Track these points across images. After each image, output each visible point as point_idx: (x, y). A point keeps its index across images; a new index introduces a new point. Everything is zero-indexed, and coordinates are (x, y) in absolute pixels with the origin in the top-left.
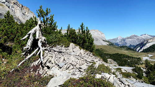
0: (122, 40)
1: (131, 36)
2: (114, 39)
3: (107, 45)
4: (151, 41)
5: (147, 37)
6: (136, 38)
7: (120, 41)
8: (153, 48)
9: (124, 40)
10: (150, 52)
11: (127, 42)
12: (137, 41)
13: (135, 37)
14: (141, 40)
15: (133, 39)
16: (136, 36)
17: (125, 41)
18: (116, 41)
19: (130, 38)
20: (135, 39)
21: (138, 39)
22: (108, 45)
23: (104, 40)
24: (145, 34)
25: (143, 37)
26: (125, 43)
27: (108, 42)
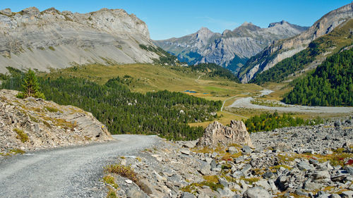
0: (210, 41)
1: (237, 29)
2: (185, 39)
3: (151, 61)
4: (290, 45)
5: (287, 31)
6: (253, 33)
7: (205, 43)
8: (282, 69)
9: (216, 40)
10: (274, 80)
11: (225, 48)
12: (255, 46)
13: (251, 30)
14: (267, 42)
15: (245, 38)
16: (254, 28)
17: (220, 46)
18: (194, 44)
19: (237, 33)
20: (251, 36)
21: (261, 38)
22: (155, 60)
23: (145, 43)
24: (282, 23)
25: (274, 31)
26: (219, 52)
27: (156, 51)
